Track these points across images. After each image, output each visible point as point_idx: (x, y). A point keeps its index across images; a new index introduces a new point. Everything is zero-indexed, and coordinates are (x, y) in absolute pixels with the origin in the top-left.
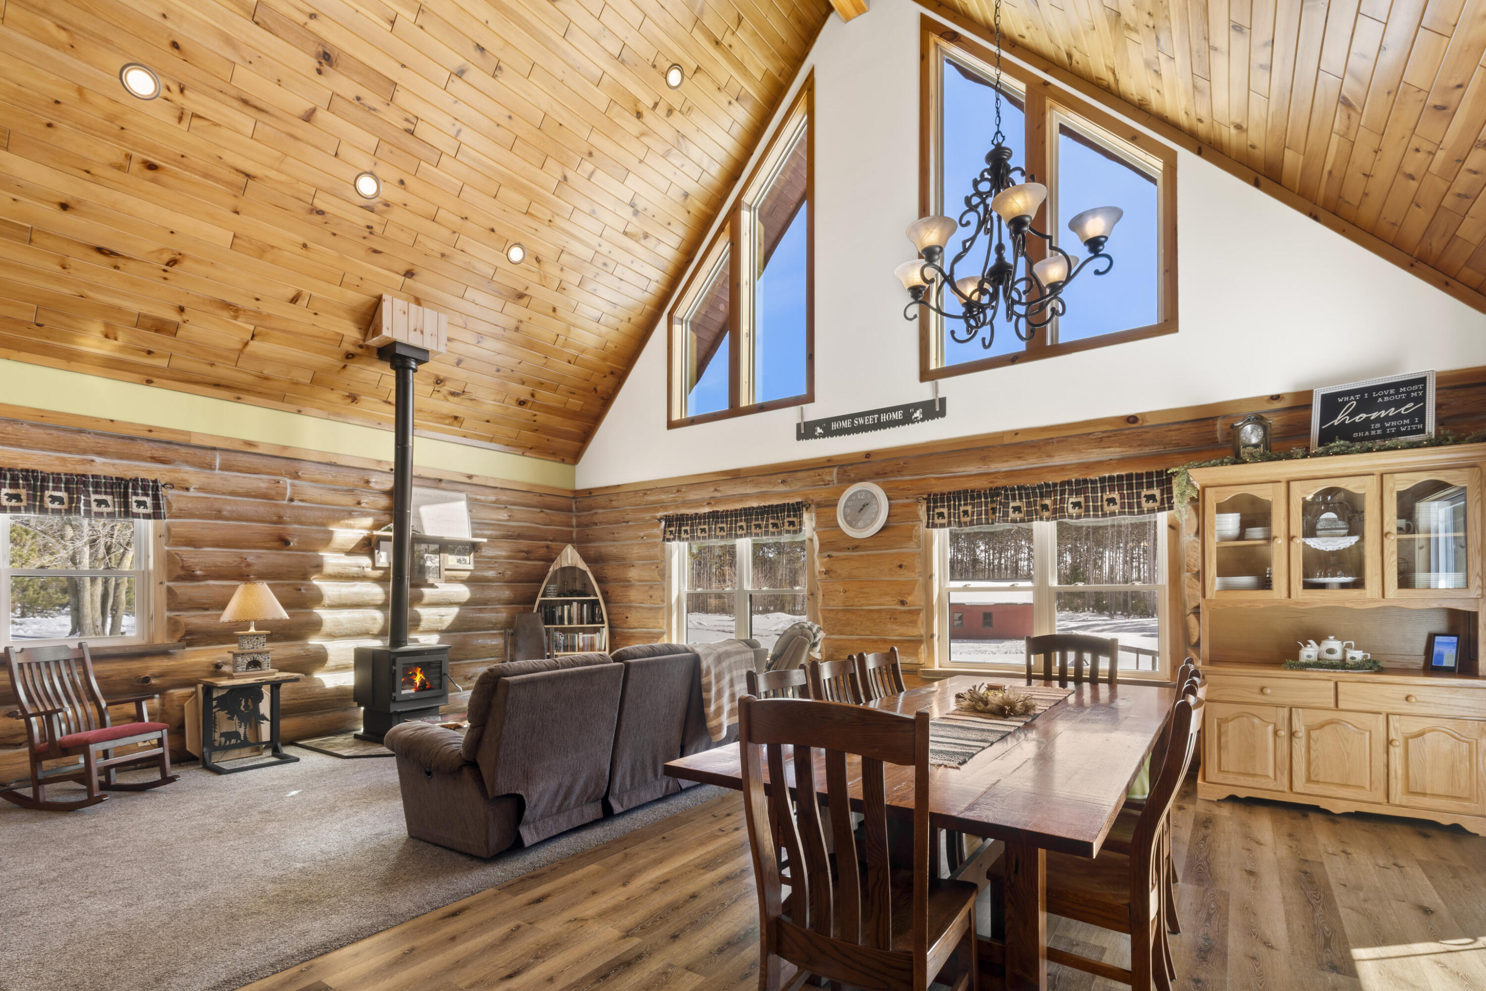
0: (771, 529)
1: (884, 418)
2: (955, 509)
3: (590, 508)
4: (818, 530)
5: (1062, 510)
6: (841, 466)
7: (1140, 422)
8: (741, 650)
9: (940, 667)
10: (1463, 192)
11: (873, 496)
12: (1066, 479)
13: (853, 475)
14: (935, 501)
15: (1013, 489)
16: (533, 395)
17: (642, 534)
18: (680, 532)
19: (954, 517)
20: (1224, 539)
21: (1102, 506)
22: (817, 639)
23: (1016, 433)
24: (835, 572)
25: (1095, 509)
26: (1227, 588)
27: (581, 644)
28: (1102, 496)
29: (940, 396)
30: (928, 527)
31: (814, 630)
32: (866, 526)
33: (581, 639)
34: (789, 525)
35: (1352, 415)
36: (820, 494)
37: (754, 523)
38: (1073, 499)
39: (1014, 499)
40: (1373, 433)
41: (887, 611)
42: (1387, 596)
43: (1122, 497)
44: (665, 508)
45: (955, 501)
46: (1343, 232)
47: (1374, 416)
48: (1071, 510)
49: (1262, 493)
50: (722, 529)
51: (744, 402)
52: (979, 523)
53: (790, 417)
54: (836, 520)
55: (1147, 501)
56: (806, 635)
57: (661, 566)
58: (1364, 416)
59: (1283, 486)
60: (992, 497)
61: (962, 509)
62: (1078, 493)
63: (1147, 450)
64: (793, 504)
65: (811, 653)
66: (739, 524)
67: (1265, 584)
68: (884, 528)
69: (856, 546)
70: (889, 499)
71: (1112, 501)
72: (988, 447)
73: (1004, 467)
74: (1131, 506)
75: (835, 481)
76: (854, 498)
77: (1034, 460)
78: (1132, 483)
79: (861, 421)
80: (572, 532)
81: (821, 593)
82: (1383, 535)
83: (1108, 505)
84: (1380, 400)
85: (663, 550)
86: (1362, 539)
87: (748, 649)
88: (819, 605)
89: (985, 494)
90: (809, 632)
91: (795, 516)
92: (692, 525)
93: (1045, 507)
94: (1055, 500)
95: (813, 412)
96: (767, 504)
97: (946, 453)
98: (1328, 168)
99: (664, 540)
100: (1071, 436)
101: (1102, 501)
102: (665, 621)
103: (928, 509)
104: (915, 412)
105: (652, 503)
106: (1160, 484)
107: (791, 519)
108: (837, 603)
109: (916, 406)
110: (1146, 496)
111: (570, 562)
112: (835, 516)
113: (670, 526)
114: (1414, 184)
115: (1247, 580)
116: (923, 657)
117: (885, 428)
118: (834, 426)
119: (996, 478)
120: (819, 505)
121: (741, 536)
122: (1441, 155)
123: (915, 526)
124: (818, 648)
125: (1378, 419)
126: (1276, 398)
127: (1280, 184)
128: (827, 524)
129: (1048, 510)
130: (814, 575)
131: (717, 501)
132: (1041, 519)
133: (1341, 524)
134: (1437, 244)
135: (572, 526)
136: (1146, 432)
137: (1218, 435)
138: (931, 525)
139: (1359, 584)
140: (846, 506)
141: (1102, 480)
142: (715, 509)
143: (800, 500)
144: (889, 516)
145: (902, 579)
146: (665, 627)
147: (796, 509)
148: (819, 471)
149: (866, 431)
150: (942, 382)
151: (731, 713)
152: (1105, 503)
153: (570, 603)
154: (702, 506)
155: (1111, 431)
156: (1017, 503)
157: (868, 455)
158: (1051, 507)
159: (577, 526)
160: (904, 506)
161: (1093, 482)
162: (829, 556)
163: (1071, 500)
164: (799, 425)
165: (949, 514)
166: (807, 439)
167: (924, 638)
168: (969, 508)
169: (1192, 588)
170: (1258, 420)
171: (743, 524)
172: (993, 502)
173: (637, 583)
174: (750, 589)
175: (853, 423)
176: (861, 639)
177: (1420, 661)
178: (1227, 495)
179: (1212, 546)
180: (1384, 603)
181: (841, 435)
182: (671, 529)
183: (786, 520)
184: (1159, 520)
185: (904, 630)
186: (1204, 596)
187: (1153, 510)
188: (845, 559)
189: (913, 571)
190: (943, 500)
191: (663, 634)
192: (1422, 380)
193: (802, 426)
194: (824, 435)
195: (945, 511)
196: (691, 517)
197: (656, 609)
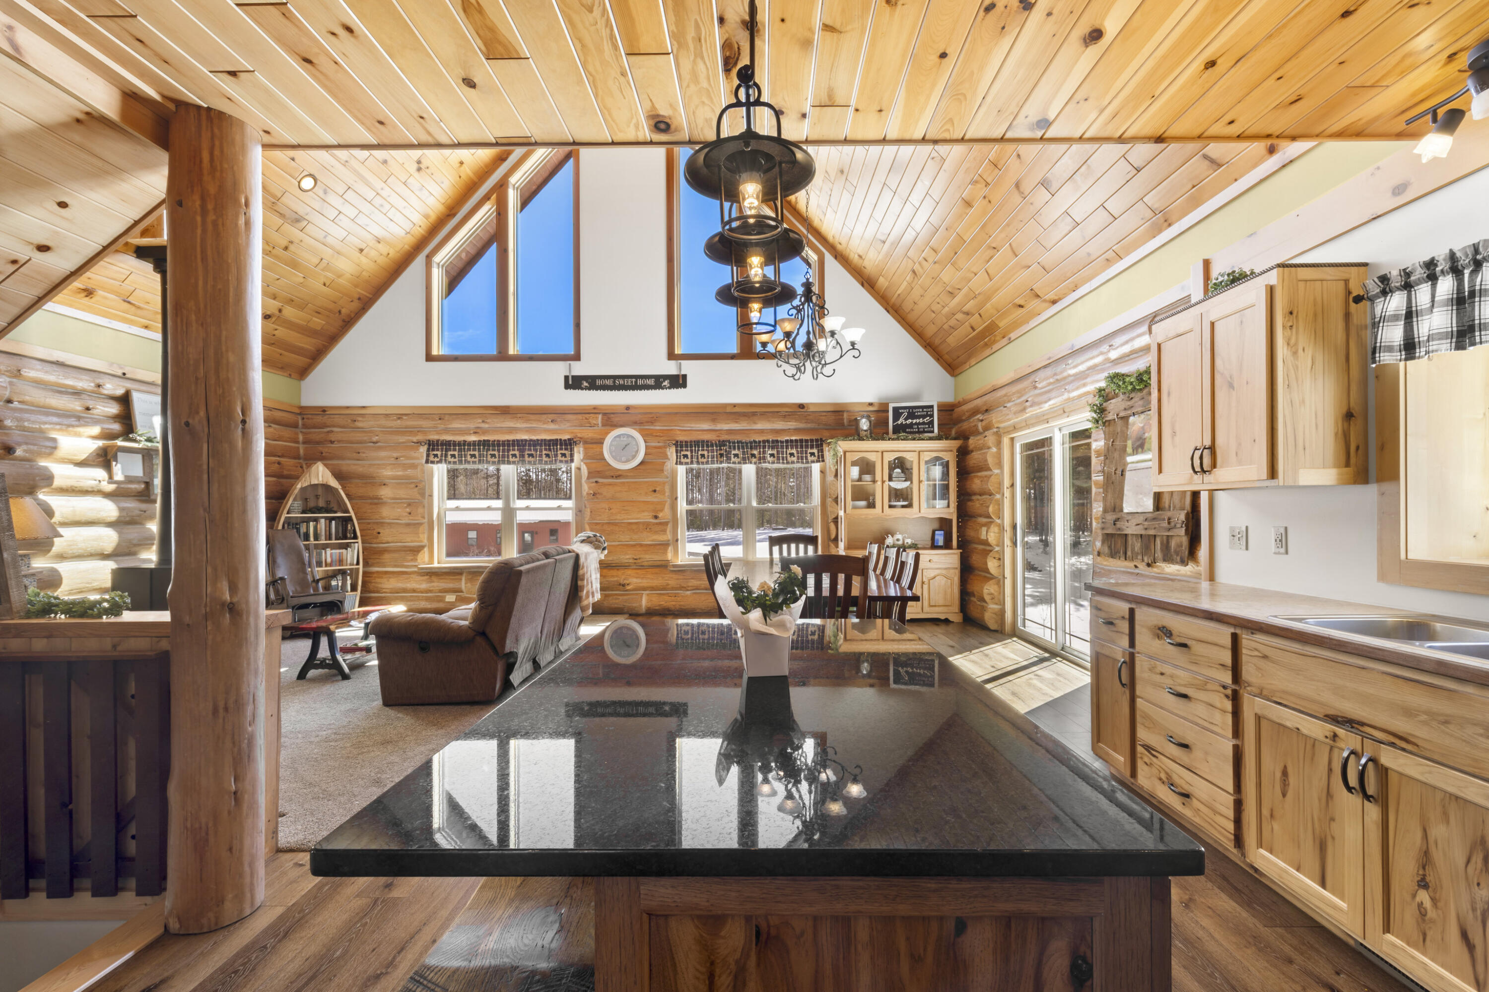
0: (544, 458)
1: (640, 382)
2: (695, 453)
3: (324, 426)
4: (587, 461)
5: (764, 458)
6: (604, 414)
7: (806, 408)
9: (682, 563)
11: (634, 439)
12: (765, 438)
13: (616, 422)
14: (681, 447)
15: (734, 443)
16: (280, 311)
17: (397, 455)
18: (446, 456)
19: (694, 458)
20: (853, 481)
21: (786, 457)
23: (735, 405)
24: (601, 494)
25: (783, 459)
26: (854, 507)
27: (329, 560)
28: (786, 451)
29: (683, 373)
30: (675, 463)
32: (627, 461)
33: (329, 555)
34: (561, 457)
35: (906, 419)
36: (588, 433)
37: (527, 452)
38: (770, 452)
39: (734, 449)
40: (914, 430)
41: (644, 523)
42: (922, 512)
43: (798, 453)
44: (424, 433)
45: (695, 447)
46: (899, 322)
47: (914, 421)
48: (767, 458)
49: (872, 457)
50: (491, 456)
51: (512, 351)
52: (713, 463)
53: (560, 370)
54: (603, 454)
55: (811, 456)
57: (420, 486)
58: (911, 421)
59: (880, 454)
60: (720, 447)
61: (700, 453)
62: (773, 448)
63: (809, 426)
64: (564, 440)
66: (512, 453)
67: (871, 505)
68: (642, 463)
69: (618, 475)
70: (645, 442)
71: (792, 455)
72: (716, 413)
73: (726, 427)
74: (802, 459)
75: (600, 425)
76: (617, 439)
77: (746, 425)
78: (801, 444)
79: (621, 382)
80: (298, 448)
81: (589, 510)
82: (920, 482)
83: (789, 457)
84: (916, 414)
85: (424, 471)
86: (912, 483)
88: (587, 519)
89: (716, 444)
91: (566, 449)
92: (460, 450)
93: (753, 455)
94: (760, 451)
95: (579, 369)
96: (539, 438)
97: (687, 413)
98: (899, 292)
99: (427, 462)
100: (768, 412)
101: (786, 454)
102: (426, 536)
103: (676, 451)
104: (664, 381)
105: (407, 427)
106: (817, 446)
107: (563, 452)
108: (602, 518)
109: (665, 377)
110: (810, 453)
111: (320, 479)
112: (602, 452)
113: (433, 450)
114: (934, 315)
115: (863, 503)
116: (670, 556)
117: (641, 389)
118: (599, 382)
119: (721, 434)
120: (588, 442)
121: (505, 463)
122: (947, 309)
123: (666, 462)
125: (916, 424)
126: (871, 404)
127: (874, 290)
128: (595, 458)
129: (755, 457)
130: (583, 496)
131: (485, 432)
132: (750, 463)
133: (903, 475)
134: (937, 341)
135: (297, 442)
136: (809, 415)
137: (845, 420)
138: (677, 462)
139: (910, 506)
140: (611, 445)
141: (787, 441)
142: (486, 438)
143: (570, 437)
144: (646, 455)
145: (656, 500)
146: (425, 542)
147: (569, 444)
148: (587, 416)
149: (626, 390)
150: (684, 362)
153: (316, 520)
154: (470, 434)
155: (789, 412)
156: (736, 452)
157: (627, 408)
158: (757, 456)
159: (304, 443)
160: (656, 447)
161: (782, 442)
162: (596, 482)
164: (566, 378)
165: (692, 456)
166: (574, 389)
167: (671, 542)
168: (705, 453)
169: (832, 507)
170: (868, 417)
171: (517, 453)
172: (721, 450)
173: (393, 501)
175: (614, 382)
176: (621, 545)
177: (929, 543)
178: (857, 456)
179: (849, 484)
180: (920, 515)
181: (604, 390)
182: (435, 453)
183: (559, 452)
184: (816, 468)
185: (656, 537)
186: (845, 511)
187: (813, 462)
188: (610, 484)
189: (664, 494)
190: (686, 446)
191: (423, 547)
192: (932, 407)
193: (570, 378)
194: (589, 389)
195: (689, 453)
196: (459, 444)
197: (415, 524)
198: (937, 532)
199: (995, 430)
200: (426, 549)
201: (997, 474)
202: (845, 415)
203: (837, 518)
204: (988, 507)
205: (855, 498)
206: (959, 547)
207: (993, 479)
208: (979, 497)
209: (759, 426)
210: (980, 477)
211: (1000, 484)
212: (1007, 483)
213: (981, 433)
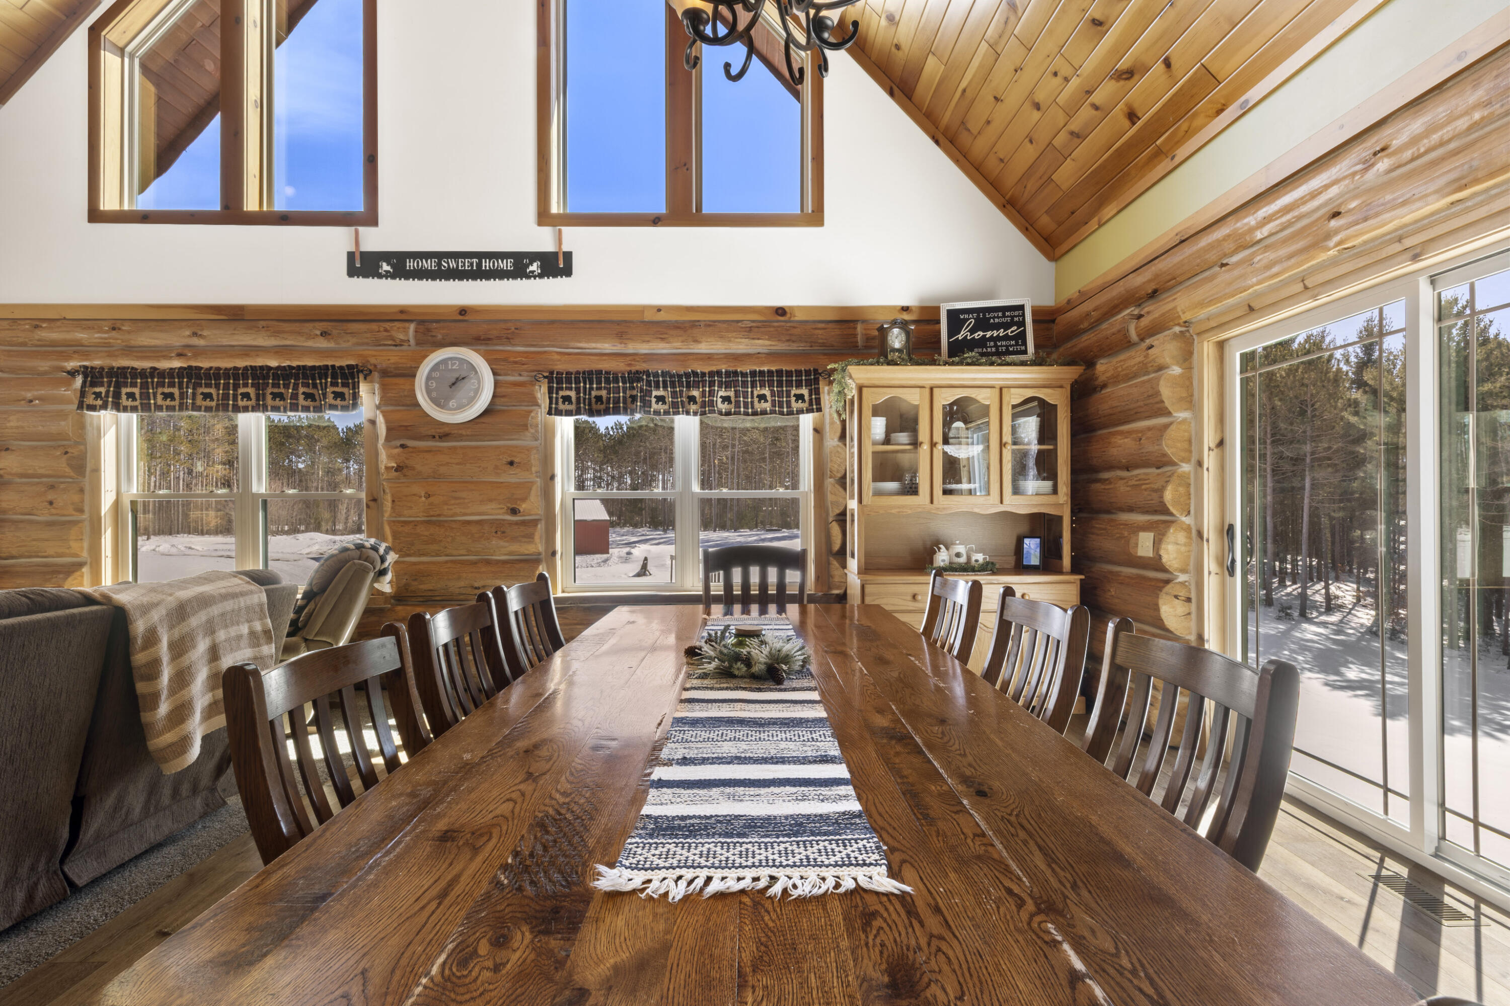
0: (301, 401)
1: (486, 264)
2: (585, 394)
4: (383, 408)
5: (712, 404)
6: (421, 322)
7: (788, 315)
8: (238, 590)
9: (563, 592)
10: (1076, 130)
11: (473, 368)
12: (714, 369)
13: (440, 337)
14: (560, 381)
15: (656, 375)
17: (29, 395)
18: (117, 395)
19: (585, 404)
20: (875, 443)
21: (752, 402)
22: (386, 564)
23: (659, 309)
24: (413, 469)
25: (746, 405)
26: (878, 493)
28: (752, 392)
29: (565, 248)
30: (550, 413)
31: (382, 551)
32: (461, 407)
34: (335, 398)
35: (972, 331)
36: (389, 358)
37: (269, 390)
38: (723, 393)
39: (658, 387)
40: (989, 350)
41: (492, 522)
42: (1004, 502)
43: (773, 395)
44: (86, 355)
45: (585, 383)
47: (989, 334)
48: (720, 405)
49: (913, 398)
50: (207, 396)
51: (251, 203)
52: (617, 411)
53: (339, 241)
54: (415, 397)
55: (797, 401)
56: (367, 559)
57: (74, 451)
58: (981, 333)
59: (927, 391)
60: (631, 382)
61: (594, 393)
62: (728, 386)
63: (794, 347)
64: (341, 368)
65: (376, 585)
66: (241, 390)
67: (912, 490)
68: (487, 412)
69: (445, 433)
70: (495, 373)
71: (762, 397)
72: (626, 322)
73: (642, 348)
74: (781, 406)
75: (412, 342)
76: (442, 367)
77: (678, 344)
79: (453, 264)
81: (389, 497)
82: (1002, 445)
83: (759, 402)
84: (992, 321)
85: (81, 426)
87: (254, 587)
88: (387, 515)
89: (623, 378)
90: (372, 553)
91: (345, 385)
92: (144, 386)
93: (692, 399)
94: (704, 391)
95: (376, 239)
96: (295, 364)
97: (573, 322)
99: (81, 406)
100: (719, 321)
101: (752, 397)
102: (86, 545)
103: (550, 391)
104: (531, 264)
105: (54, 344)
106: (809, 384)
107: (338, 389)
108: (416, 512)
109: (531, 256)
110: (795, 395)
112: (413, 391)
113: (93, 384)
114: (1036, 115)
115: (893, 486)
117: (487, 278)
118: (410, 264)
119: (634, 360)
120: (385, 373)
121: (246, 409)
122: (1074, 83)
123: (531, 412)
124: (389, 577)
125: (992, 338)
126: (905, 309)
127: (910, 99)
128: (399, 401)
129: (695, 402)
130: (378, 473)
131: (198, 352)
132: (688, 413)
133: (970, 434)
134: (1030, 188)
136: (794, 327)
137: (859, 337)
138: (554, 411)
140: (429, 378)
141: (753, 373)
142: (194, 364)
143: (353, 363)
144: (494, 396)
145: (514, 480)
146: (85, 554)
147: (347, 375)
148: (387, 325)
149: (461, 279)
150: (566, 230)
151: (210, 712)
152: (756, 400)
154: (168, 358)
155: (760, 321)
156: (661, 392)
157: (463, 311)
158: (699, 400)
160: (513, 384)
161: (744, 375)
162: (402, 446)
163: (721, 393)
164: (351, 256)
165: (578, 399)
166: (366, 276)
167: (543, 556)
168: (604, 394)
169: (835, 495)
170: (904, 325)
171: (251, 391)
172: (632, 388)
173: (18, 480)
174: (263, 490)
175: (439, 264)
176: (452, 562)
177: (1012, 560)
178: (881, 397)
179: (868, 450)
180: (1002, 508)
181: (420, 278)
182: (97, 390)
183: (330, 390)
184: (806, 422)
185: (515, 547)
186: (860, 501)
187: (800, 412)
188: (429, 451)
189: (528, 469)
190: (569, 381)
191: (81, 565)
192: (1021, 308)
193: (358, 256)
194: (392, 276)
195: (573, 394)
196: (143, 374)
197: (64, 523)
198: (1027, 541)
199: (1177, 329)
200: (85, 570)
201: (1184, 421)
202: (860, 328)
203: (843, 513)
204: (1160, 491)
205: (879, 476)
206: (1075, 569)
207: (1172, 432)
208: (1121, 473)
209: (703, 348)
210: (1129, 433)
211: (1192, 443)
212: (1209, 438)
213: (1135, 344)
